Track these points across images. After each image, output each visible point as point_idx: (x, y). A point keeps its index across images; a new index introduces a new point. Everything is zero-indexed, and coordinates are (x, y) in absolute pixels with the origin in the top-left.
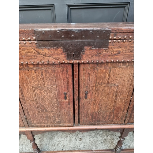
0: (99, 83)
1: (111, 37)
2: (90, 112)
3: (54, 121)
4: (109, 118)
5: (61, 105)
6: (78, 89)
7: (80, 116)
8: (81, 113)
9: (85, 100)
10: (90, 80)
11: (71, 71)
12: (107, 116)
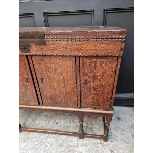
0: (49, 71)
1: (46, 37)
2: (48, 95)
3: (24, 100)
4: (65, 102)
5: (26, 87)
6: (35, 75)
7: (42, 97)
8: (42, 95)
9: (42, 84)
10: (42, 69)
11: (27, 61)
12: (62, 99)
